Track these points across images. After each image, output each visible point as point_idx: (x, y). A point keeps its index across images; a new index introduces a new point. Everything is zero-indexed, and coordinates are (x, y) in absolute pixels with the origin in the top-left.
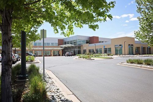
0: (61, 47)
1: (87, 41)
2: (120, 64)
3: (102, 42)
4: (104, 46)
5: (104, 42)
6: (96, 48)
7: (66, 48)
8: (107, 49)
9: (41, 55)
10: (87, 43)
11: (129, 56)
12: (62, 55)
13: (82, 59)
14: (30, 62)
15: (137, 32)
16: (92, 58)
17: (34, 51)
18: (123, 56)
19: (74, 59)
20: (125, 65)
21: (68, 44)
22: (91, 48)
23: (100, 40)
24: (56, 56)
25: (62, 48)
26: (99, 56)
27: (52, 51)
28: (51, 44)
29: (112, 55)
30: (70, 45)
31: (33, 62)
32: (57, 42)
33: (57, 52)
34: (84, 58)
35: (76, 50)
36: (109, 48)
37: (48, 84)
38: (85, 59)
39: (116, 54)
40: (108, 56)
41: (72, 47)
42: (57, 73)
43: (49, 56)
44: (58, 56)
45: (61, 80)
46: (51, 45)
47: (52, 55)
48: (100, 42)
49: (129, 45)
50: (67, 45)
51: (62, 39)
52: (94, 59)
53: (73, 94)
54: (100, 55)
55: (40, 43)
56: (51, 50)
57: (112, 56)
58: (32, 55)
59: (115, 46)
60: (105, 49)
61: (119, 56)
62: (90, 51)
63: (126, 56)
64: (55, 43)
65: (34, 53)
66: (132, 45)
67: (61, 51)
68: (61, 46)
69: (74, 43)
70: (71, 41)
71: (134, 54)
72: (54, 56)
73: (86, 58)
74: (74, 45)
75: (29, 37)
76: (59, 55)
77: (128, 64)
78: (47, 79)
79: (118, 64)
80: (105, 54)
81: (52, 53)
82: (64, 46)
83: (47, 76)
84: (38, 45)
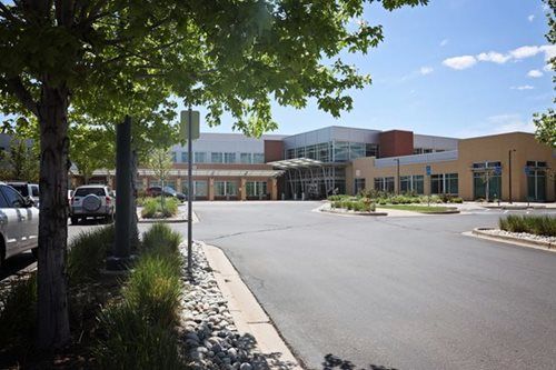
0: (275, 168)
1: (368, 146)
2: (474, 232)
3: (428, 151)
4: (428, 168)
5: (434, 153)
6: (401, 174)
7: (291, 172)
8: (442, 176)
9: (205, 195)
10: (369, 154)
11: (526, 204)
12: (279, 199)
13: (343, 210)
14: (160, 217)
15: (544, 117)
16: (378, 210)
17: (179, 181)
18: (502, 204)
19: (317, 210)
20: (491, 236)
21: (300, 156)
22: (383, 175)
23: (416, 144)
24: (257, 199)
25: (276, 172)
26: (409, 202)
27: (244, 182)
28: (238, 156)
29: (458, 199)
30: (305, 162)
31: (170, 219)
32: (263, 152)
33: (261, 185)
34: (349, 209)
35: (330, 178)
36: (452, 175)
37: (197, 287)
38: (352, 211)
39: (477, 197)
40: (444, 205)
41: (315, 168)
42: (240, 257)
43: (232, 199)
44: (264, 199)
45: (247, 278)
46: (238, 160)
47: (244, 195)
48: (419, 151)
49: (529, 164)
50: (296, 162)
51: (279, 139)
52: (386, 214)
53: (271, 321)
54: (413, 199)
55: (202, 154)
56: (239, 179)
57: (461, 202)
58: (172, 196)
59: (476, 166)
60: (436, 176)
61: (485, 204)
62: (378, 184)
63: (514, 204)
64: (255, 155)
65: (179, 189)
66: (542, 164)
67: (275, 182)
68: (275, 164)
69: (323, 153)
70: (311, 148)
71: (549, 199)
72: (248, 199)
73: (357, 210)
74: (323, 160)
75: (148, 136)
76: (269, 198)
77: (503, 233)
78: (198, 274)
79: (469, 234)
80: (434, 196)
81: (243, 190)
82: (285, 163)
83: (201, 264)
84: (197, 160)
